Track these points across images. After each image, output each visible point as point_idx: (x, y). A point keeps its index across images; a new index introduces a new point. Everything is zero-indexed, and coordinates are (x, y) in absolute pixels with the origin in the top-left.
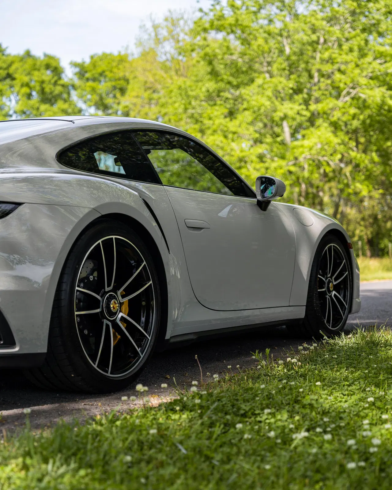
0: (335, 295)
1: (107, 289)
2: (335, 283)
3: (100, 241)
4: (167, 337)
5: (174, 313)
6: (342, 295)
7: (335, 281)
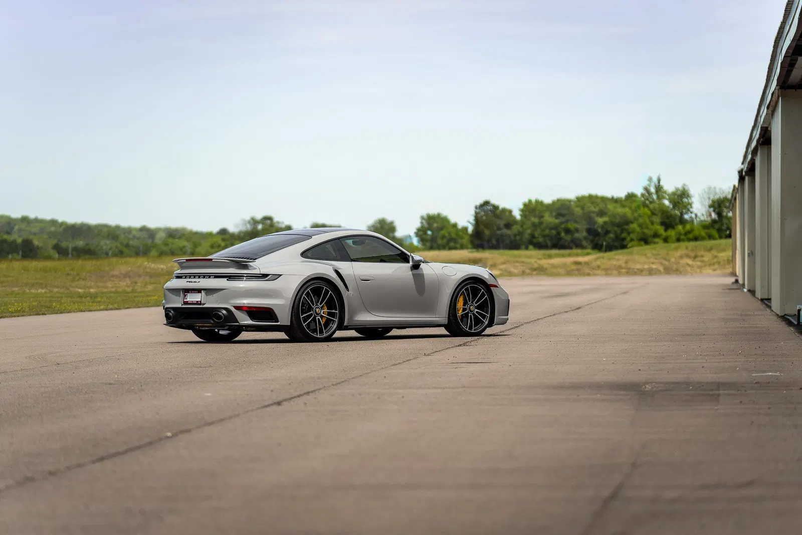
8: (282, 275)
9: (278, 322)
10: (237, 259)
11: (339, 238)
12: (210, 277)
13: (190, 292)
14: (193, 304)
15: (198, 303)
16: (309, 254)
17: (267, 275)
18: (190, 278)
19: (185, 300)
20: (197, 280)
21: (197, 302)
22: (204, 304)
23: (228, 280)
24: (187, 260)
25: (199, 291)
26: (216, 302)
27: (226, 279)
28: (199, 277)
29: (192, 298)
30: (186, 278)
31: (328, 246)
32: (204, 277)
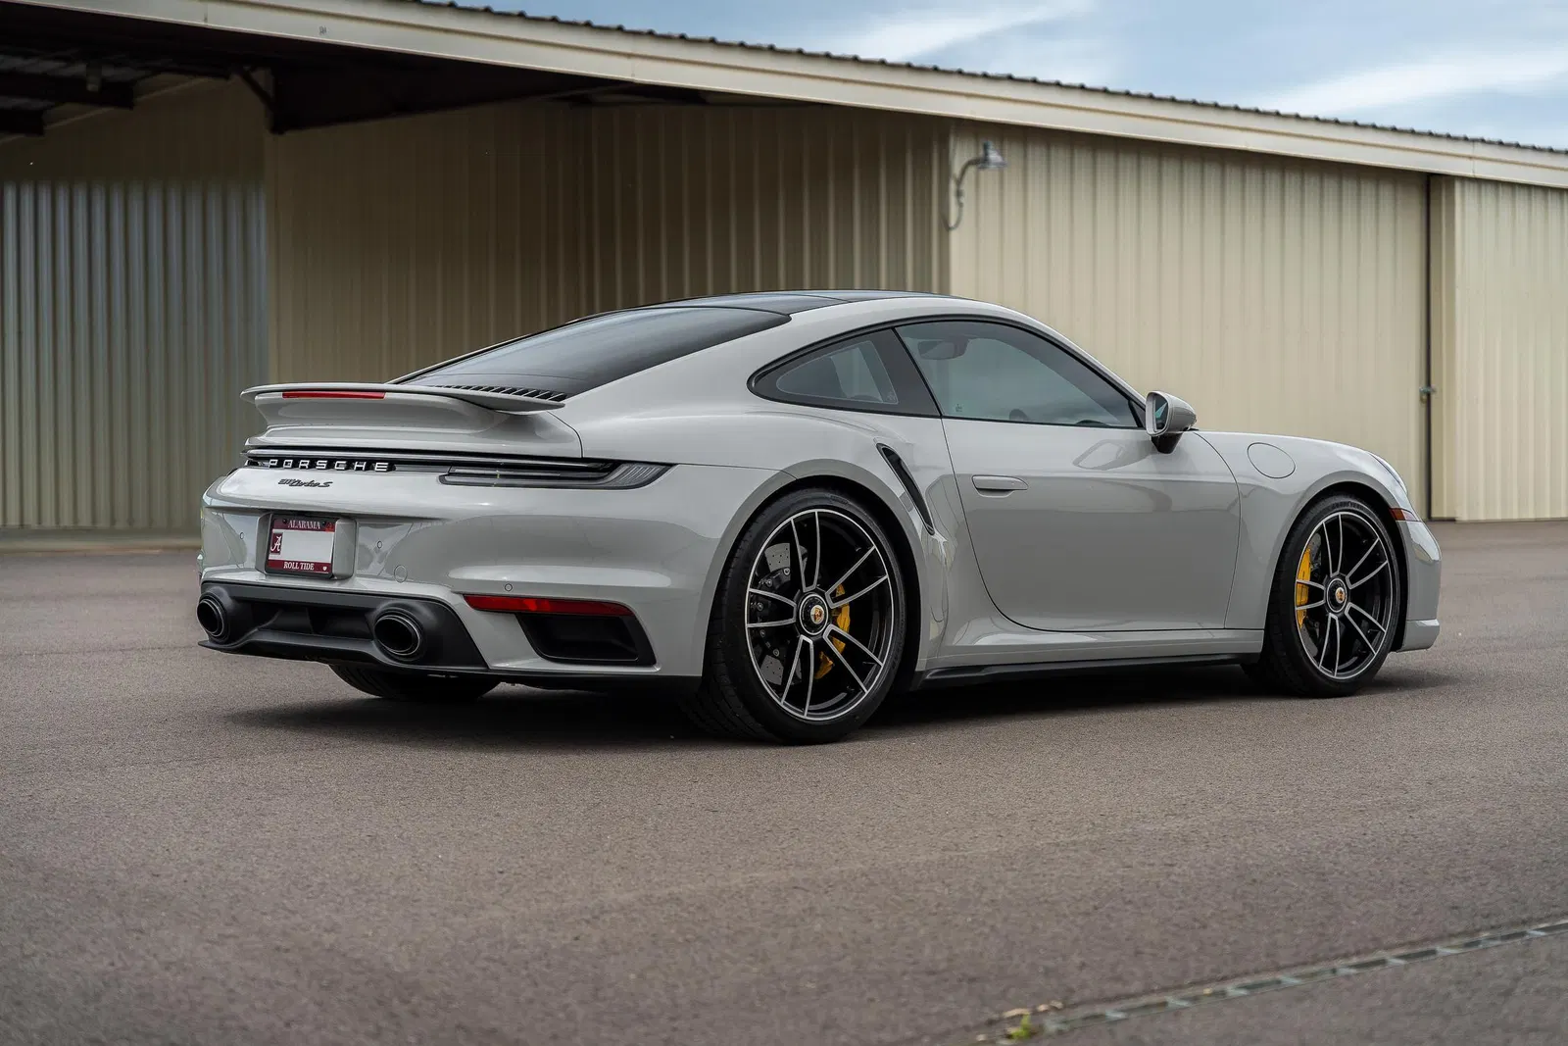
0: (1352, 611)
1: (805, 589)
2: (1351, 587)
3: (791, 519)
4: (920, 667)
5: (930, 630)
6: (1375, 614)
7: (1352, 582)
8: (671, 465)
9: (651, 661)
10: (489, 394)
11: (891, 327)
12: (370, 465)
13: (292, 523)
14: (299, 572)
15: (320, 571)
16: (781, 382)
17: (612, 465)
18: (295, 465)
19: (272, 557)
20: (319, 475)
21: (318, 566)
22: (345, 578)
23: (442, 480)
24: (287, 393)
25: (324, 519)
26: (394, 573)
27: (435, 476)
28: (331, 463)
29: (302, 547)
30: (280, 465)
31: (854, 354)
32: (350, 464)
